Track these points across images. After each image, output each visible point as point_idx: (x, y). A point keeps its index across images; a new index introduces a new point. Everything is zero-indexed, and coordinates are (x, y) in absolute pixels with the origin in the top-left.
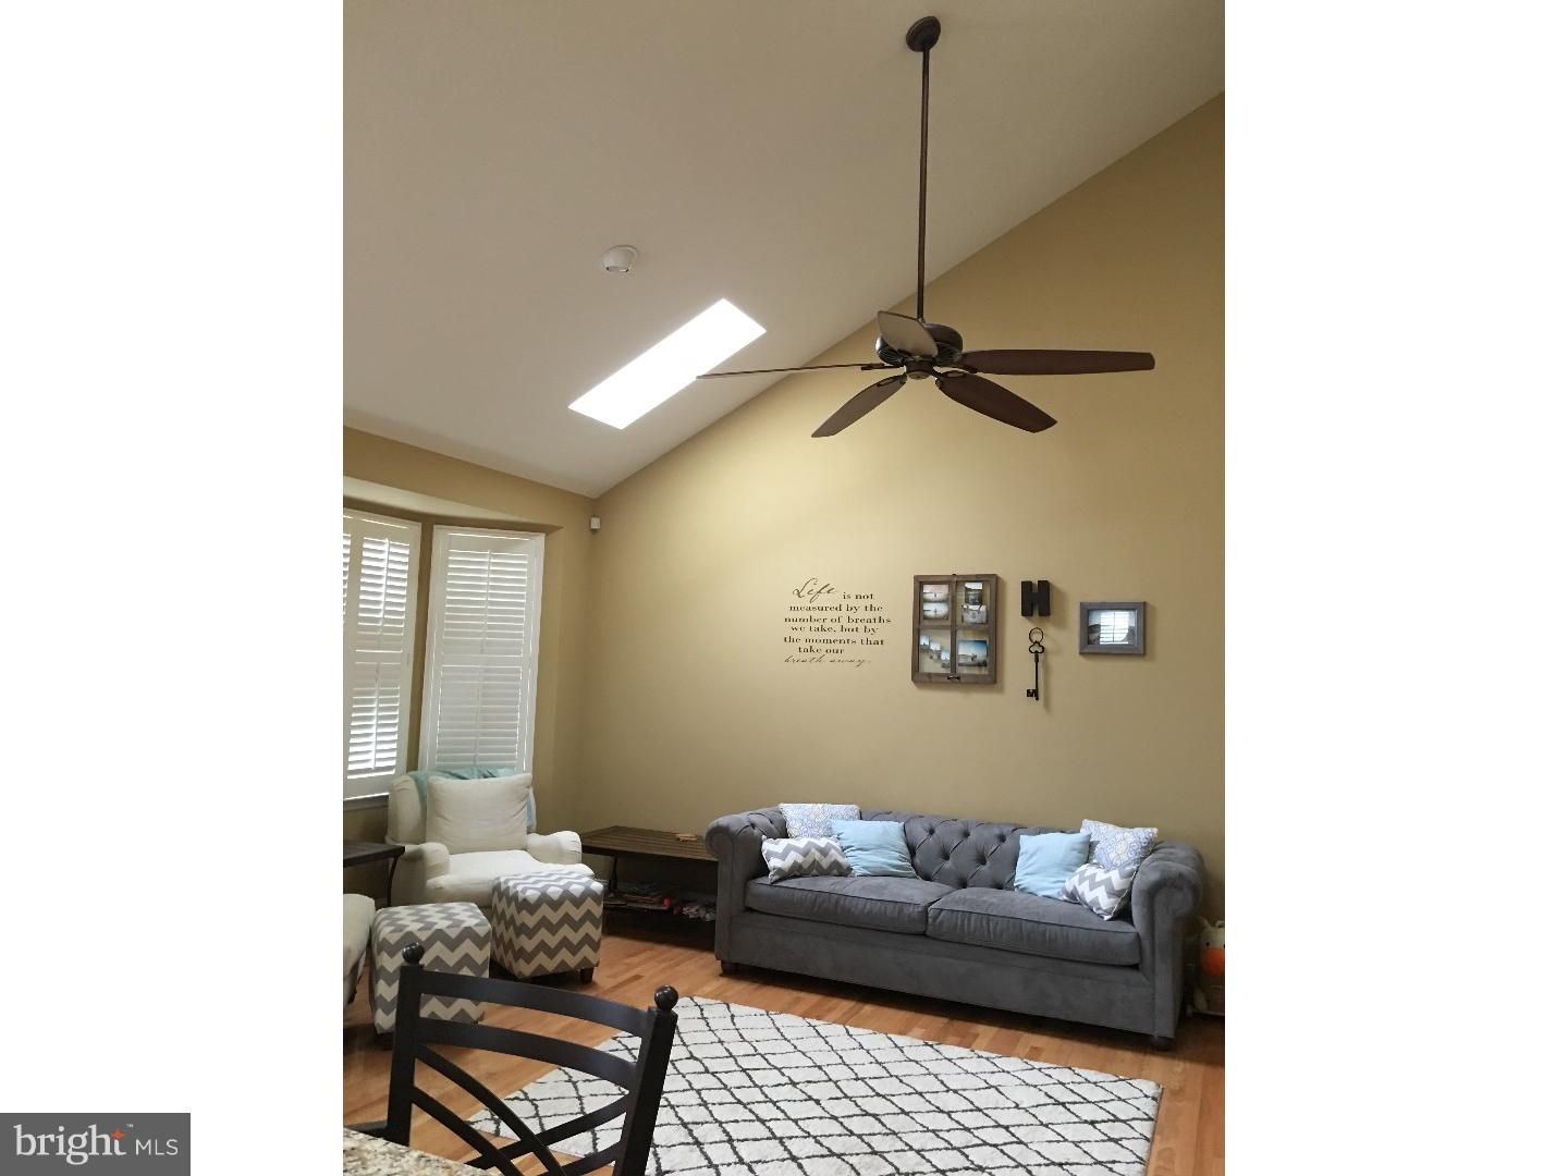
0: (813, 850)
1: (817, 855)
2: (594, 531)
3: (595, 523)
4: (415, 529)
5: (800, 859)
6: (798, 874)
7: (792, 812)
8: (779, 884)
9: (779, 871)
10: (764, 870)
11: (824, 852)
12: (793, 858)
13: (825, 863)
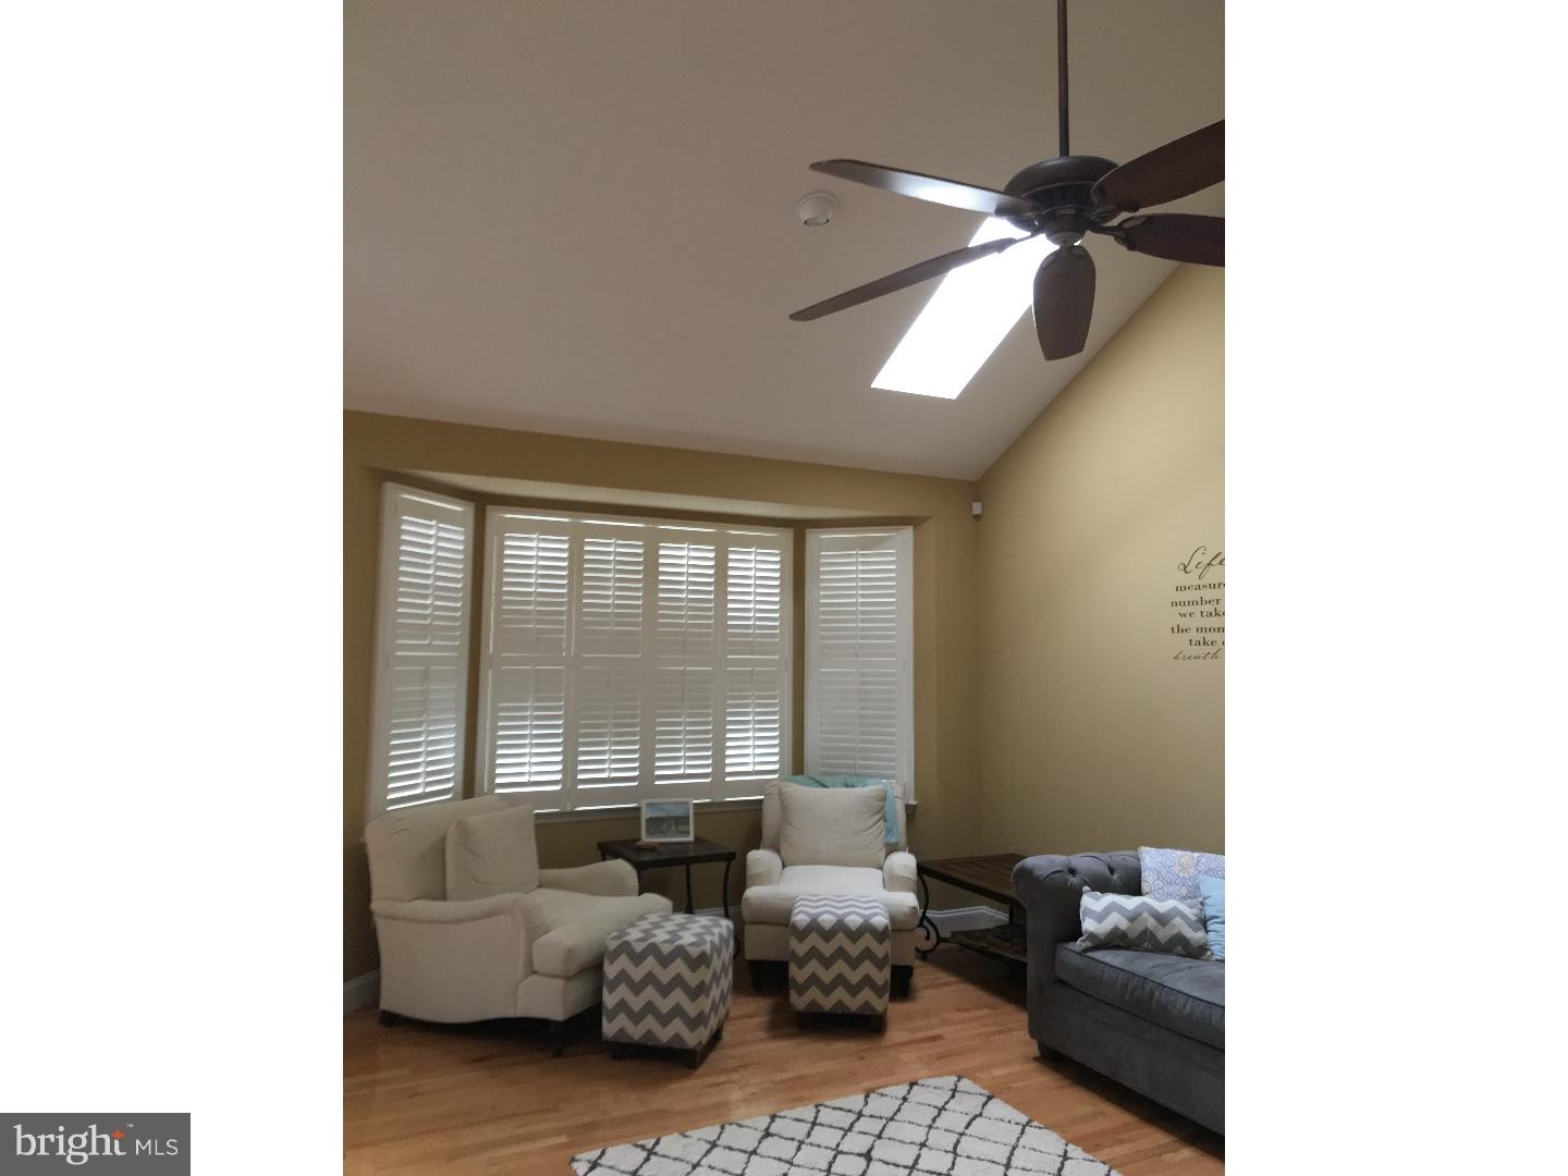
0: (1146, 915)
1: (1151, 923)
2: (977, 517)
3: (977, 508)
4: (787, 536)
5: (1124, 925)
6: (1122, 944)
7: (1152, 859)
8: (1090, 954)
9: (1092, 936)
10: (1075, 931)
11: (1163, 920)
12: (1115, 921)
13: (1163, 935)
